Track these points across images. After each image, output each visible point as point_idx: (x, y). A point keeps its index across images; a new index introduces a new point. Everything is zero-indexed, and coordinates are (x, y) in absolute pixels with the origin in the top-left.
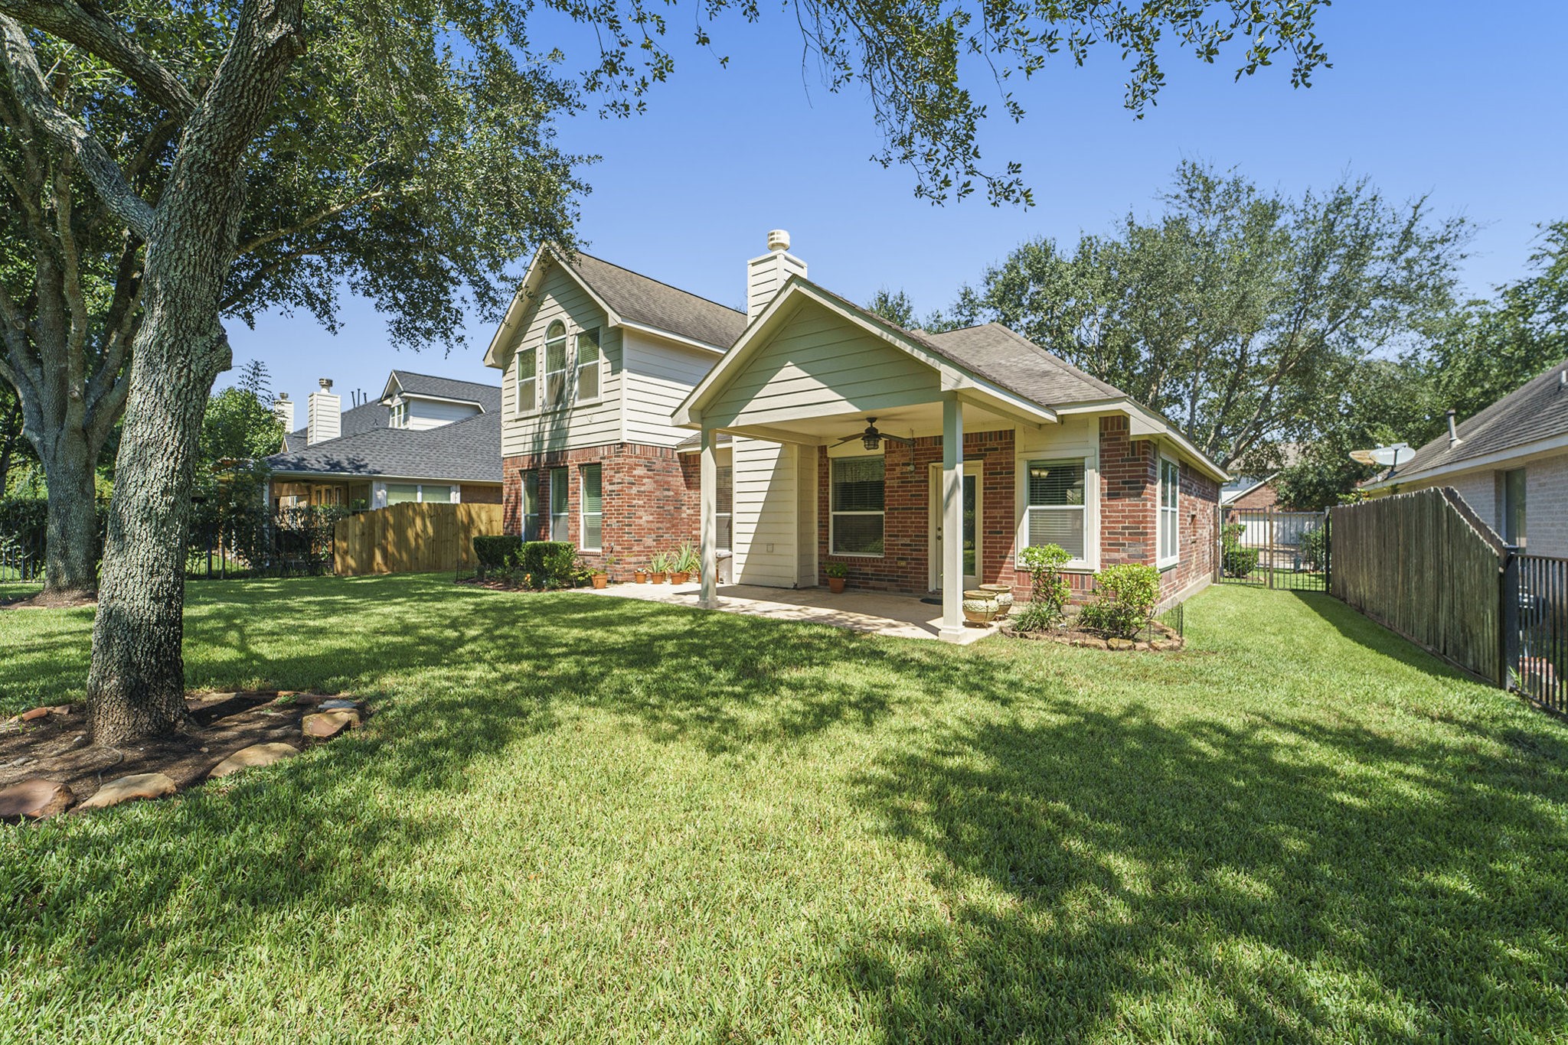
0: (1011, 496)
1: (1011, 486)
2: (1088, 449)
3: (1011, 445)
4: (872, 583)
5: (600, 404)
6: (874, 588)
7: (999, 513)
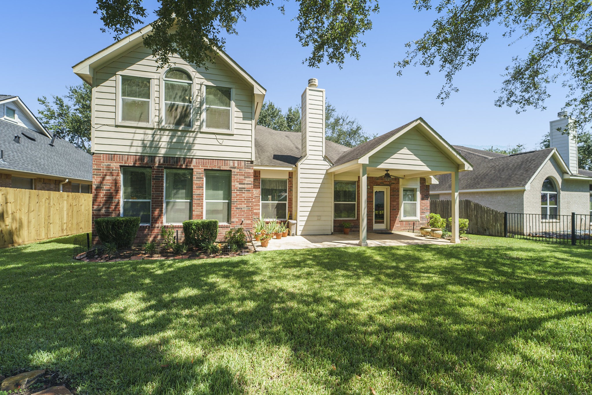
0: (398, 198)
1: (398, 195)
2: (417, 185)
3: (398, 183)
4: (353, 229)
5: (233, 135)
6: (354, 231)
7: (395, 203)
